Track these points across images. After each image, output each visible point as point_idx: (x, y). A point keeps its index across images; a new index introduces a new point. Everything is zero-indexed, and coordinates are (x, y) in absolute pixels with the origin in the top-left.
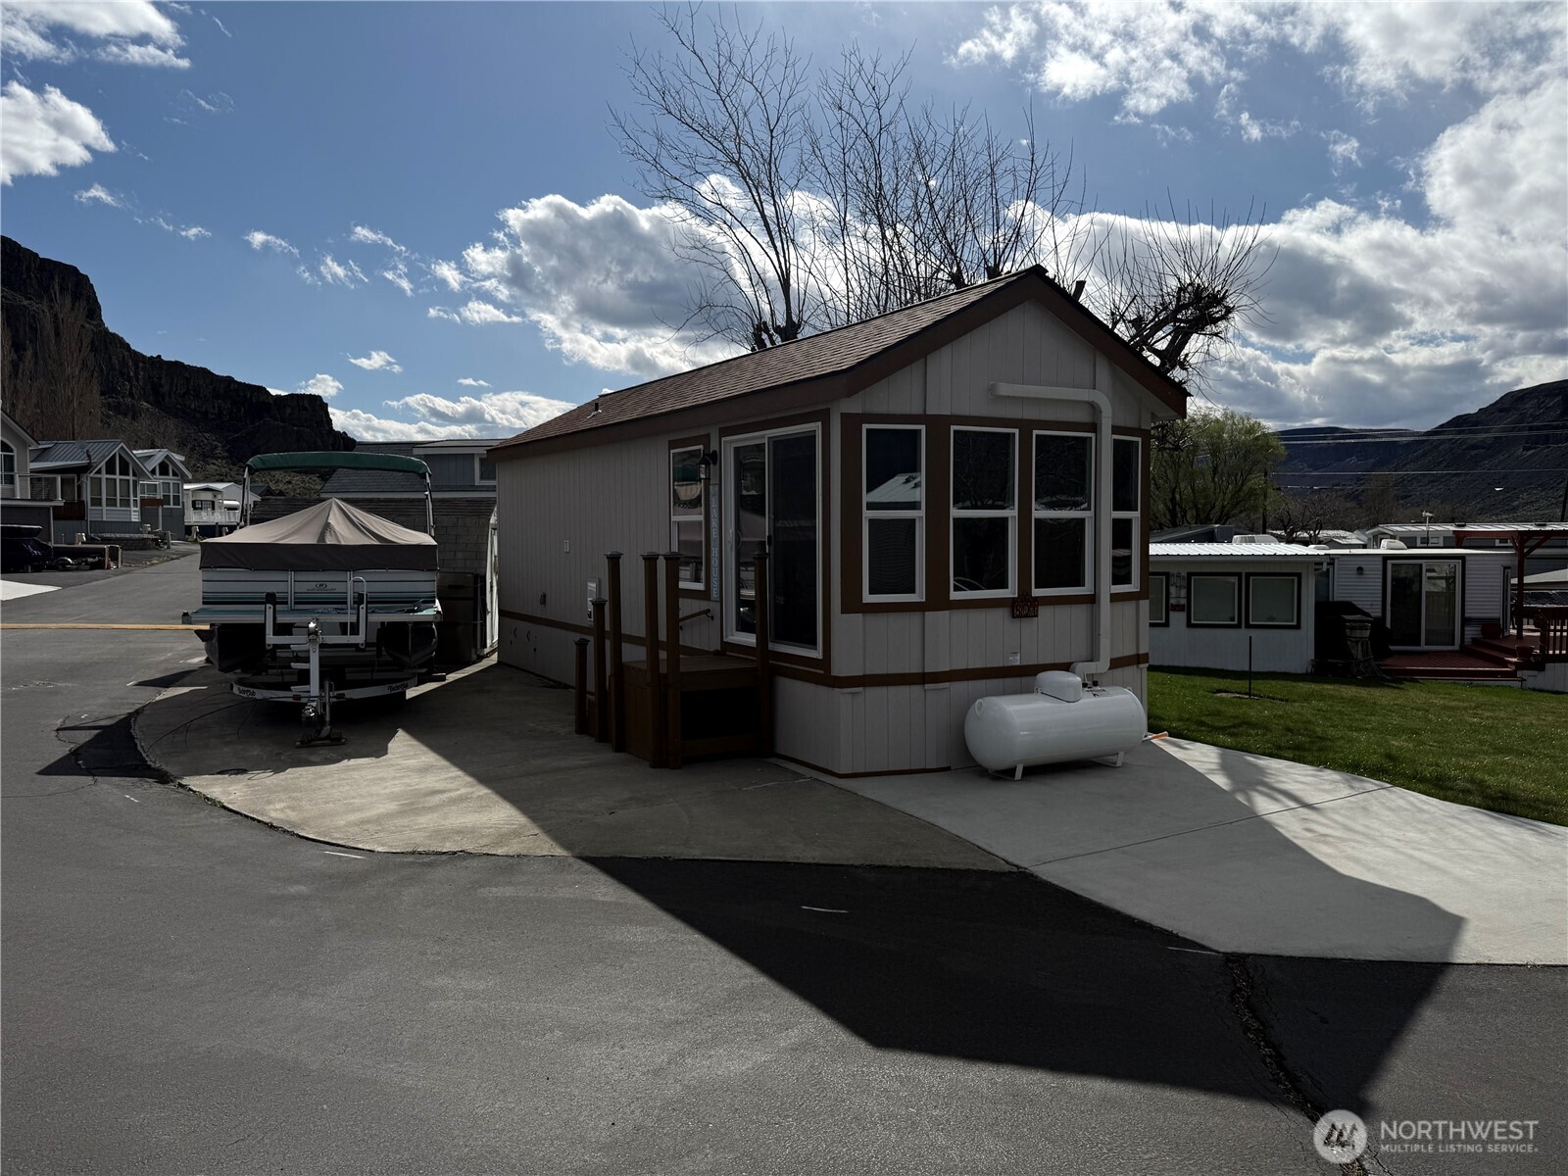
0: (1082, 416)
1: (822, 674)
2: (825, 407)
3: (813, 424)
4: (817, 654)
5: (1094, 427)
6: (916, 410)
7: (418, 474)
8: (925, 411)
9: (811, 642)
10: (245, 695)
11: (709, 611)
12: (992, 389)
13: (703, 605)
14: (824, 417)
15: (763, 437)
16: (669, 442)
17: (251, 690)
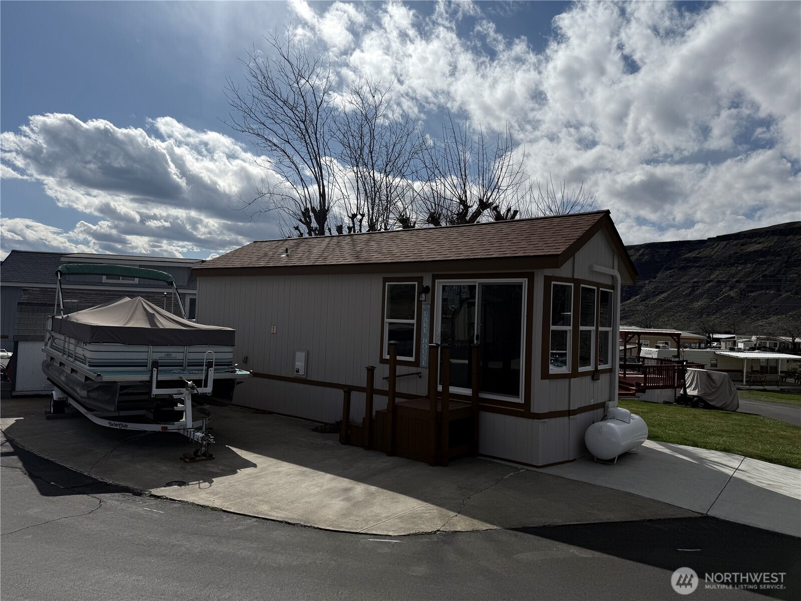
0: (608, 282)
1: (525, 411)
2: (530, 271)
3: (521, 279)
4: (521, 400)
5: (613, 287)
6: (570, 276)
7: (167, 282)
8: (573, 276)
9: (516, 394)
10: (118, 427)
11: (420, 373)
12: (591, 267)
13: (413, 370)
14: (531, 276)
15: (476, 282)
16: (384, 278)
17: (124, 424)
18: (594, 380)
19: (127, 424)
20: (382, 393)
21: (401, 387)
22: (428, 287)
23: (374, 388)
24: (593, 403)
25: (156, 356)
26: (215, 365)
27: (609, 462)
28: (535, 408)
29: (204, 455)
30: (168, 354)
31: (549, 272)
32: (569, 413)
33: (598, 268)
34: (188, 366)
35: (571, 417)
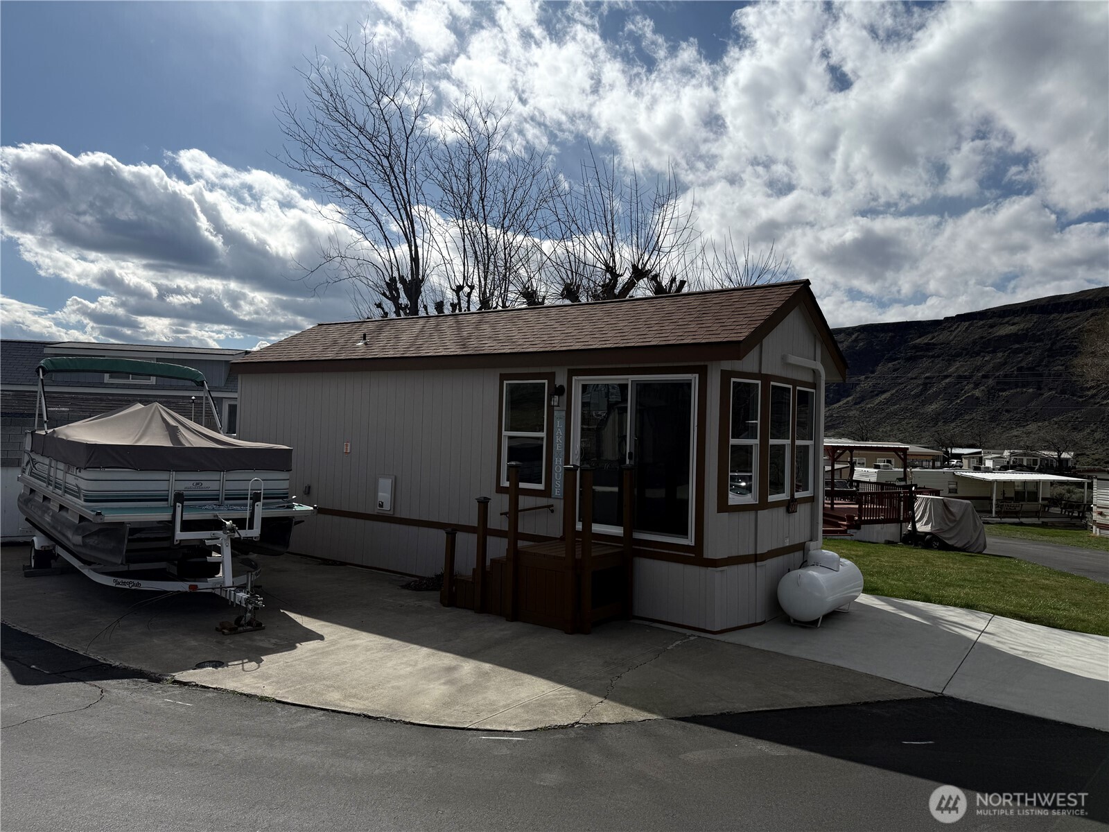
0: (808, 378)
1: (696, 556)
2: (702, 363)
3: (690, 375)
4: (690, 541)
5: (815, 386)
6: (756, 370)
7: (195, 382)
8: (760, 370)
9: (684, 532)
10: (127, 587)
11: (552, 506)
12: (784, 358)
13: (542, 501)
14: (703, 372)
15: (628, 379)
16: (501, 374)
17: (136, 582)
18: (789, 513)
19: (140, 582)
20: (498, 533)
21: (525, 526)
22: (562, 387)
23: (488, 527)
24: (788, 544)
25: (180, 487)
26: (264, 498)
27: (811, 625)
28: (710, 552)
29: (249, 623)
30: (198, 482)
31: (727, 365)
32: (756, 558)
33: (793, 359)
34: (226, 499)
35: (758, 564)
